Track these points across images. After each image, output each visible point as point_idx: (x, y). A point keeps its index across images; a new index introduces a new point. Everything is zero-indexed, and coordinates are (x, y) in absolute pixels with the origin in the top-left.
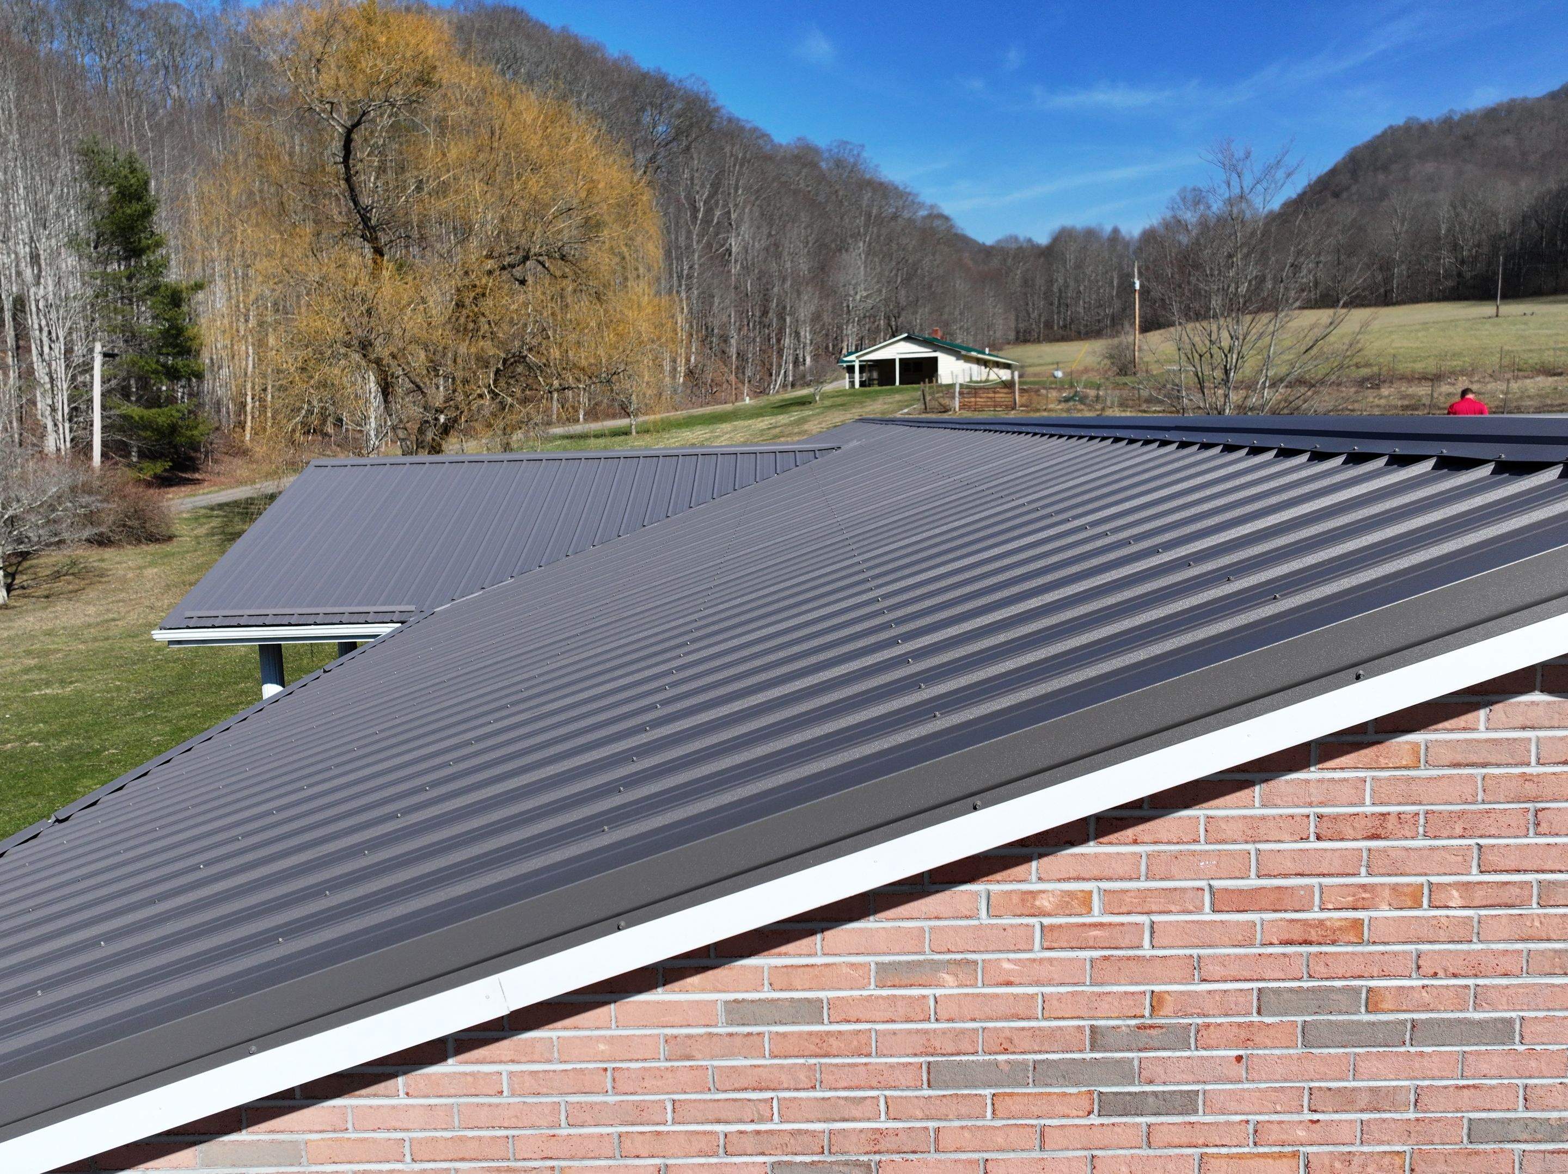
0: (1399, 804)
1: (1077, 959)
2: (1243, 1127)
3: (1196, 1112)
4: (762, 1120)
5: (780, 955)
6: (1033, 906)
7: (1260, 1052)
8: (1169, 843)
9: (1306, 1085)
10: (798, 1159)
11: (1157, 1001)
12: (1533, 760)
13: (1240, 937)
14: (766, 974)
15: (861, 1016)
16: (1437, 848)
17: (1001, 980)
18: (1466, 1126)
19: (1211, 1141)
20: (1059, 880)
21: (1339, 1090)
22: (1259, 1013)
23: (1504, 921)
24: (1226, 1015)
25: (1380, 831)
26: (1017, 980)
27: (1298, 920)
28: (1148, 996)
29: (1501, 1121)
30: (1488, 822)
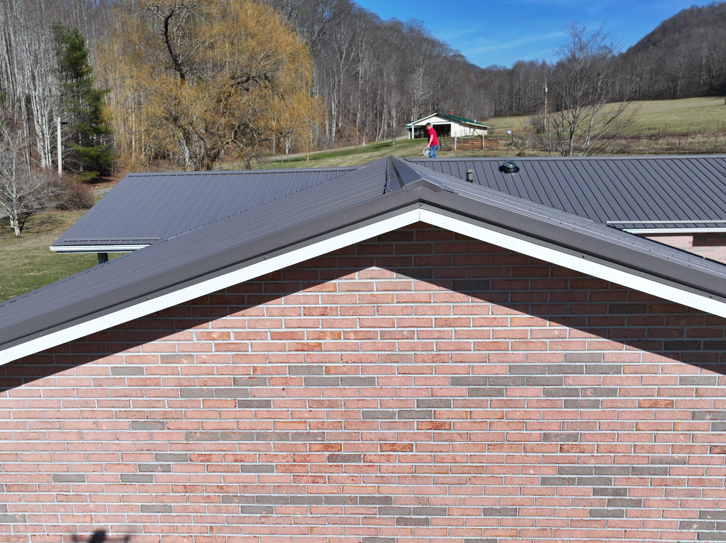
0: (331, 304)
1: (227, 355)
2: (287, 412)
3: (270, 407)
4: (127, 407)
5: (128, 352)
6: (211, 337)
7: (291, 387)
8: (254, 316)
9: (307, 399)
10: (140, 420)
11: (255, 369)
12: (375, 290)
13: (281, 348)
14: (124, 358)
15: (156, 373)
16: (345, 319)
17: (202, 362)
18: (361, 413)
19: (276, 417)
20: (219, 328)
21: (318, 400)
22: (289, 374)
23: (369, 344)
24: (278, 374)
25: (325, 313)
26: (207, 362)
27: (300, 343)
28: (252, 368)
29: (373, 412)
30: (361, 310)
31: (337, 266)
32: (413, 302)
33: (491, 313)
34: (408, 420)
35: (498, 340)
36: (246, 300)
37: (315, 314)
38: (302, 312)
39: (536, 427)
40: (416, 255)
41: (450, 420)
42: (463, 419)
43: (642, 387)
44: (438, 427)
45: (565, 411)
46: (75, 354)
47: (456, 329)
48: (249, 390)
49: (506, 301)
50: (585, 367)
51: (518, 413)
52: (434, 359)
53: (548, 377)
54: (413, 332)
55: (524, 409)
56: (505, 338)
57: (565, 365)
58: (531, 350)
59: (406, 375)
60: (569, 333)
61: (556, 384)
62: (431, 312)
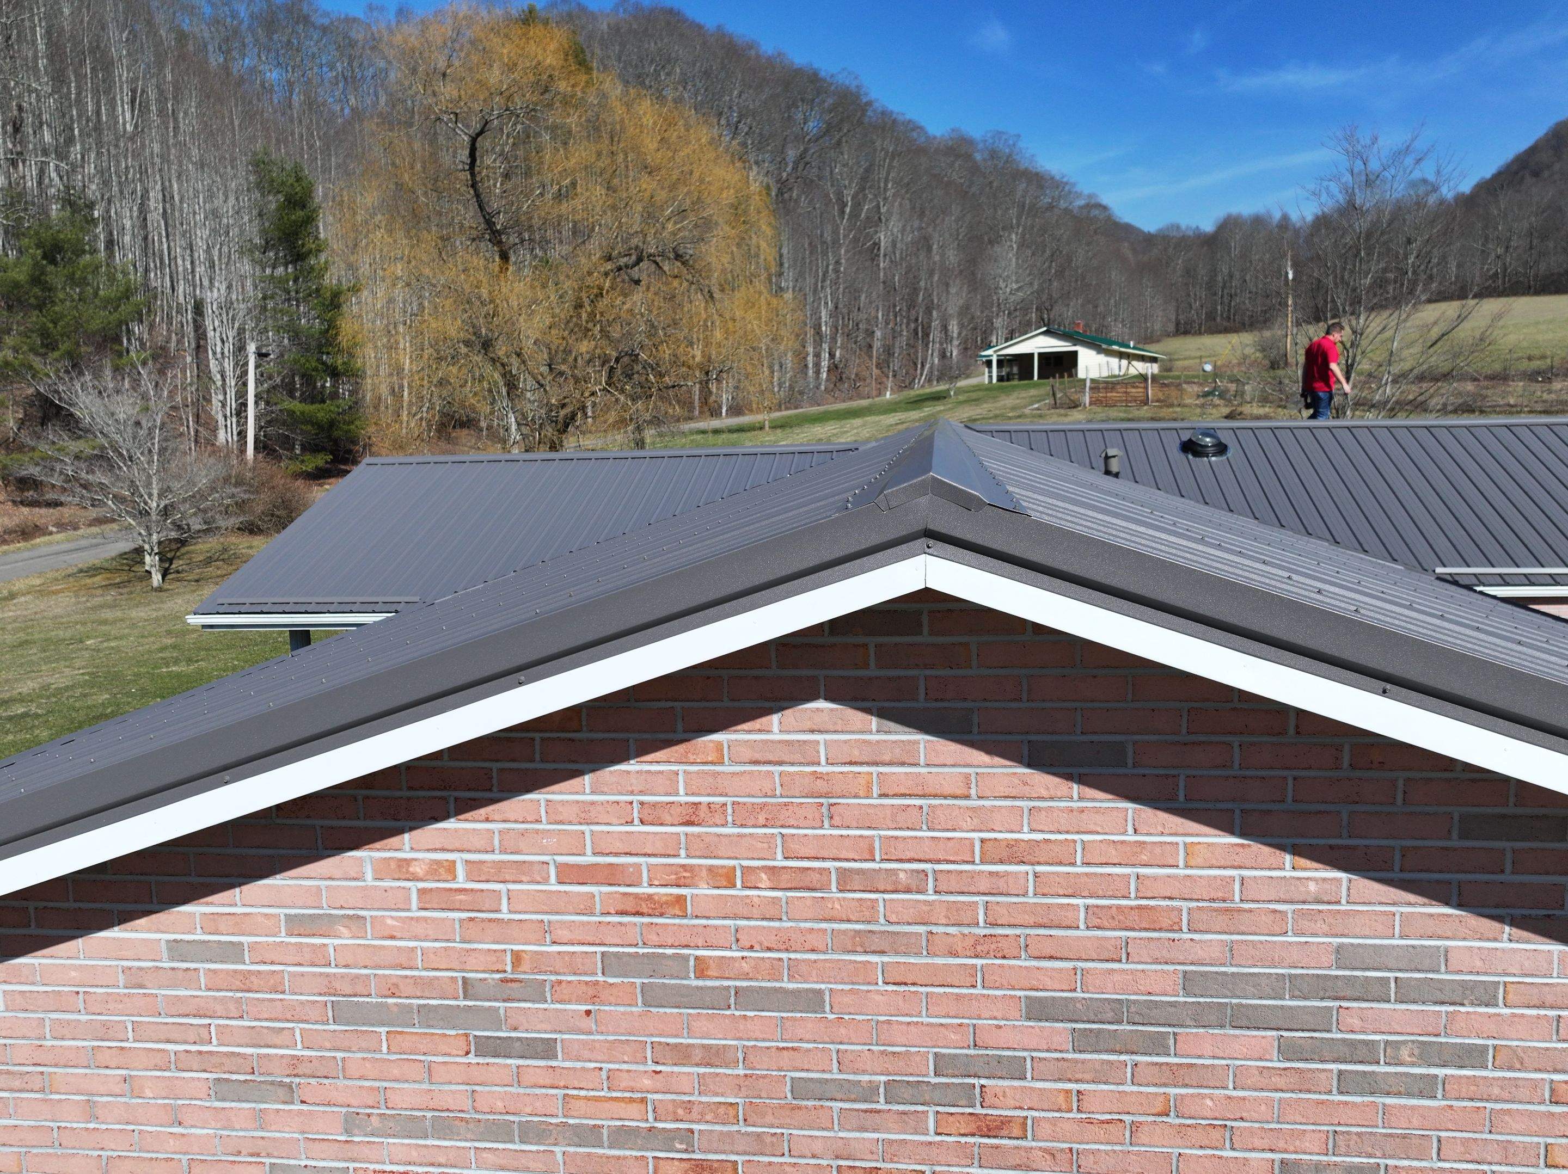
0: (709, 795)
1: (447, 918)
2: (597, 1073)
3: (555, 1057)
4: (202, 1043)
5: (207, 904)
6: (408, 872)
7: (607, 1008)
8: (516, 821)
9: (649, 1040)
10: (234, 1077)
11: (517, 958)
12: (823, 761)
13: (582, 907)
14: (198, 920)
15: (274, 959)
16: (744, 836)
17: (386, 934)
18: (789, 1084)
19: (570, 1084)
20: (428, 850)
21: (676, 1045)
22: (603, 974)
23: (809, 902)
24: (575, 974)
25: (693, 818)
26: (398, 935)
27: (630, 894)
28: (509, 954)
29: (819, 1081)
30: (787, 814)
31: (726, 699)
32: (923, 796)
33: (1130, 831)
34: (913, 1108)
35: (1152, 903)
36: (495, 781)
37: (668, 819)
38: (636, 814)
39: (1258, 1143)
40: (928, 672)
41: (1024, 1114)
42: (1059, 1110)
43: (1559, 1045)
44: (992, 1128)
45: (1339, 1103)
46: (81, 905)
47: (1039, 868)
48: (502, 1012)
49: (1174, 798)
50: (1393, 985)
51: (1209, 1102)
52: (979, 948)
53: (1291, 1008)
54: (922, 876)
55: (1226, 1092)
56: (1170, 898)
57: (1337, 977)
58: (1243, 934)
59: (906, 988)
60: (1349, 889)
61: (1313, 1027)
62: (969, 823)
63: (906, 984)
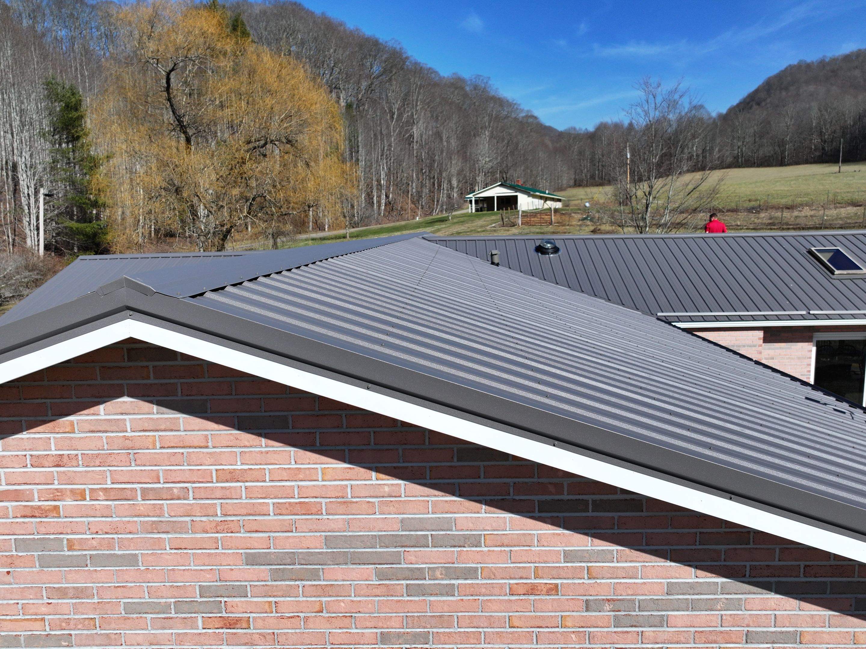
0: (68, 450)
2: (15, 606)
7: (19, 570)
9: (44, 586)
12: (129, 430)
13: (1, 514)
16: (89, 472)
18: (122, 606)
21: (59, 588)
22: (16, 551)
23: (126, 507)
25: (60, 463)
27: (28, 506)
29: (138, 603)
30: (111, 459)
31: (74, 397)
32: (184, 447)
33: (293, 462)
34: (189, 615)
35: (307, 500)
37: (47, 464)
38: (28, 462)
39: (368, 624)
40: (182, 381)
41: (248, 615)
42: (266, 612)
43: (512, 565)
44: (231, 624)
45: (408, 601)
47: (247, 484)
49: (314, 445)
50: (430, 538)
51: (342, 604)
52: (219, 528)
53: (380, 552)
54: (186, 490)
55: (351, 598)
56: (316, 497)
57: (402, 535)
58: (353, 514)
59: (182, 551)
60: (405, 489)
61: (392, 562)
62: (209, 461)
63: (181, 549)
